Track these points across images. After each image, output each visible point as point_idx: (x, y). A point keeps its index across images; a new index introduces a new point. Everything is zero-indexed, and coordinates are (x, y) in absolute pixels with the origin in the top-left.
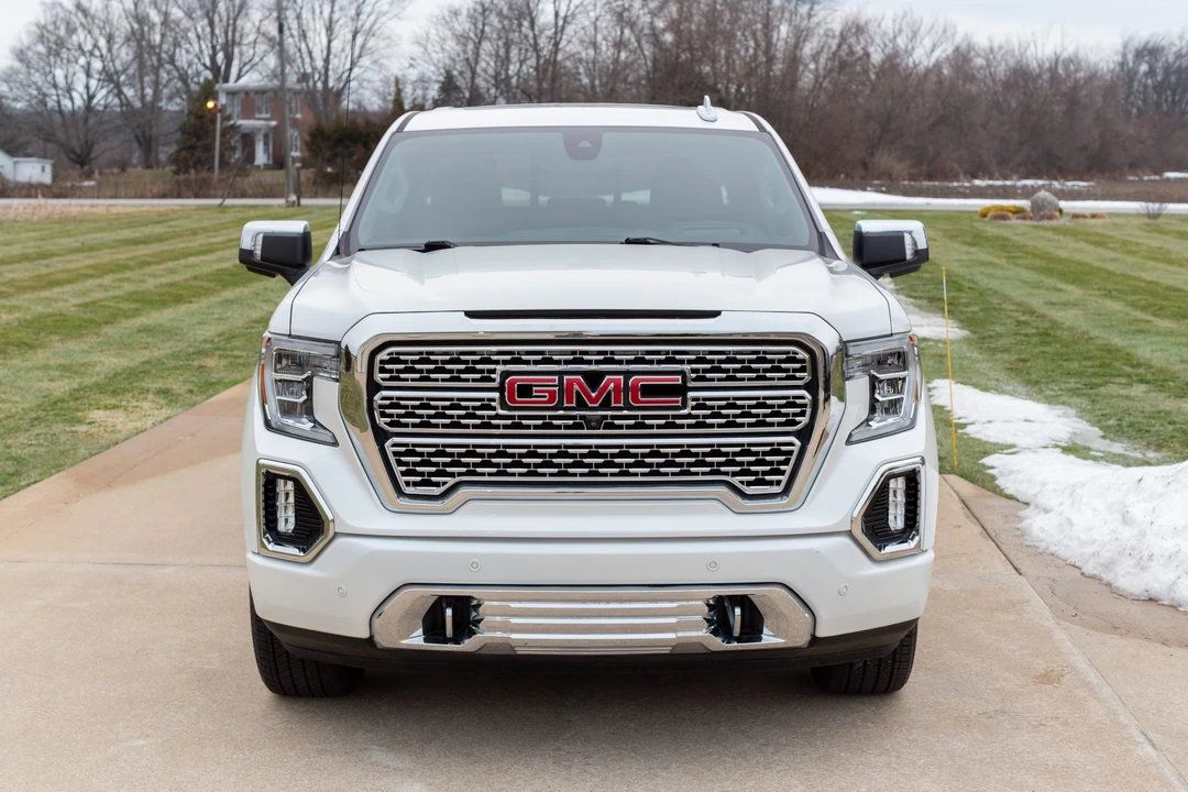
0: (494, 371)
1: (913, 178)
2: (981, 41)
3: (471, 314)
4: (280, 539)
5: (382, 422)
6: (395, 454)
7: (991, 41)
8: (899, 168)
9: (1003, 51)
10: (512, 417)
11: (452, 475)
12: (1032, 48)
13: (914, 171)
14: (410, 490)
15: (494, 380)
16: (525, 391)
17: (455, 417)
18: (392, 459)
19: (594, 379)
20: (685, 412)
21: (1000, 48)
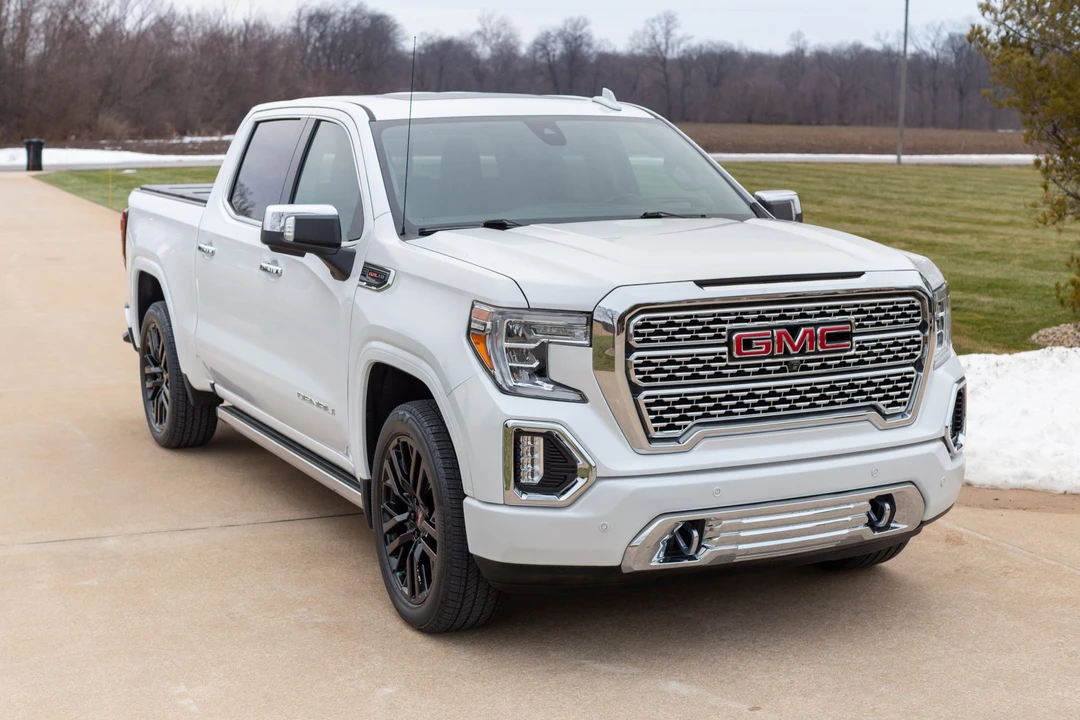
0: (723, 330)
1: (132, 137)
2: (181, 11)
3: (701, 284)
4: (525, 489)
5: (636, 378)
6: (647, 405)
7: (189, 9)
8: (121, 128)
9: (200, 19)
10: (737, 367)
11: (691, 419)
12: (224, 17)
13: (134, 131)
14: (659, 435)
15: (723, 337)
16: (748, 344)
17: (694, 370)
18: (644, 410)
19: (794, 330)
20: (852, 352)
21: (198, 15)
